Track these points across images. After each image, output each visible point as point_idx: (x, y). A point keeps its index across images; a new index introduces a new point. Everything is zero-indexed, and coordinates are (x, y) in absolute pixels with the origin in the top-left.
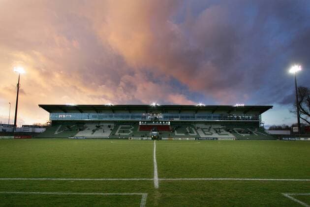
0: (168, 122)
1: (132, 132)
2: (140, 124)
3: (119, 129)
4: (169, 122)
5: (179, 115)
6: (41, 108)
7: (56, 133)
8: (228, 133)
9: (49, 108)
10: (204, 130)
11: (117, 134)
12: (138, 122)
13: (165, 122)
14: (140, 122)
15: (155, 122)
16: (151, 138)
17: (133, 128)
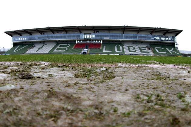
0: (100, 40)
1: (67, 49)
2: (76, 43)
3: (58, 47)
4: (102, 41)
5: (109, 35)
6: (6, 34)
9: (10, 34)
10: (130, 48)
11: (54, 51)
12: (75, 41)
13: (98, 41)
14: (77, 41)
15: (90, 41)
17: (70, 46)
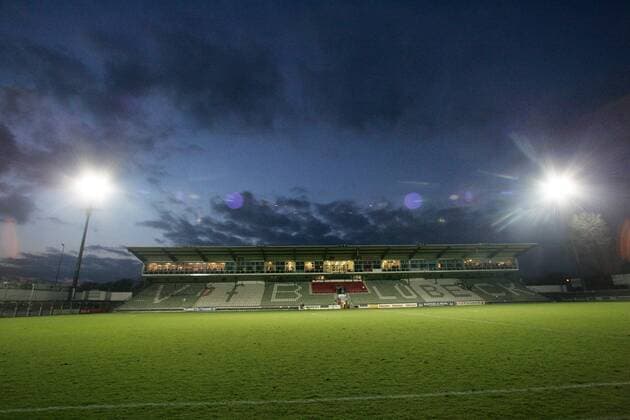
1: (300, 295)
3: (275, 291)
7: (157, 301)
8: (469, 292)
10: (428, 289)
11: (273, 300)
16: (339, 307)
